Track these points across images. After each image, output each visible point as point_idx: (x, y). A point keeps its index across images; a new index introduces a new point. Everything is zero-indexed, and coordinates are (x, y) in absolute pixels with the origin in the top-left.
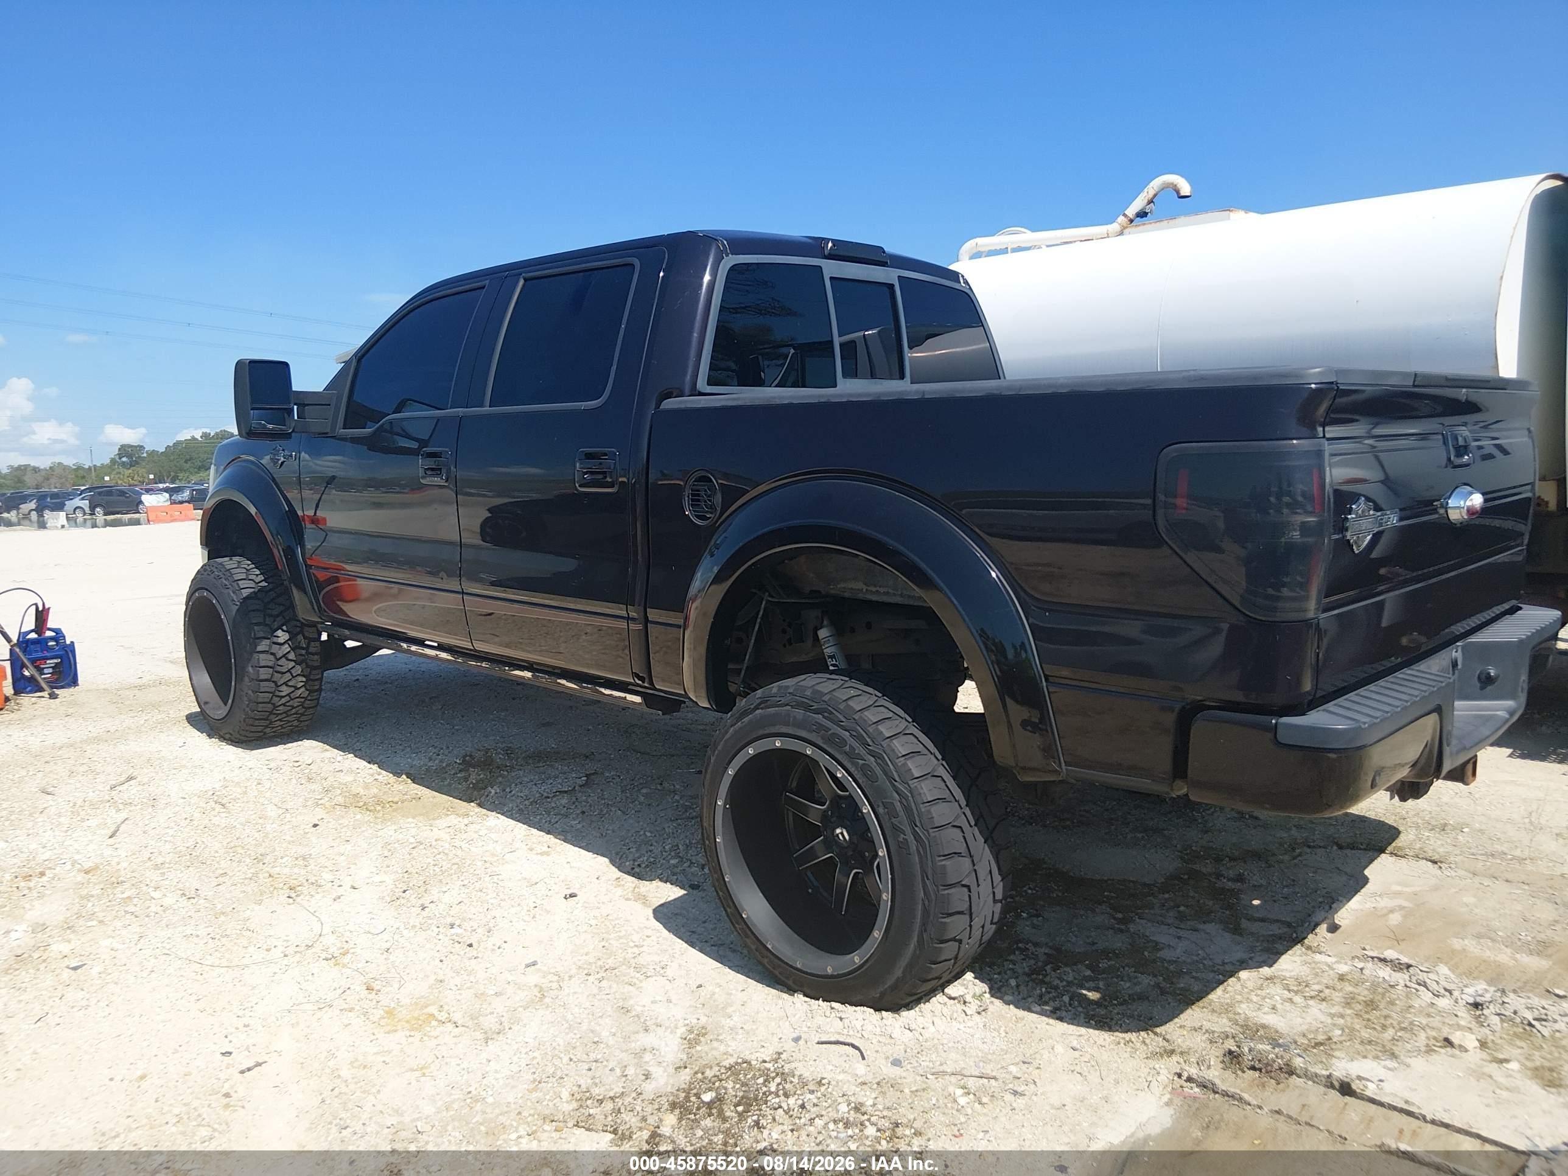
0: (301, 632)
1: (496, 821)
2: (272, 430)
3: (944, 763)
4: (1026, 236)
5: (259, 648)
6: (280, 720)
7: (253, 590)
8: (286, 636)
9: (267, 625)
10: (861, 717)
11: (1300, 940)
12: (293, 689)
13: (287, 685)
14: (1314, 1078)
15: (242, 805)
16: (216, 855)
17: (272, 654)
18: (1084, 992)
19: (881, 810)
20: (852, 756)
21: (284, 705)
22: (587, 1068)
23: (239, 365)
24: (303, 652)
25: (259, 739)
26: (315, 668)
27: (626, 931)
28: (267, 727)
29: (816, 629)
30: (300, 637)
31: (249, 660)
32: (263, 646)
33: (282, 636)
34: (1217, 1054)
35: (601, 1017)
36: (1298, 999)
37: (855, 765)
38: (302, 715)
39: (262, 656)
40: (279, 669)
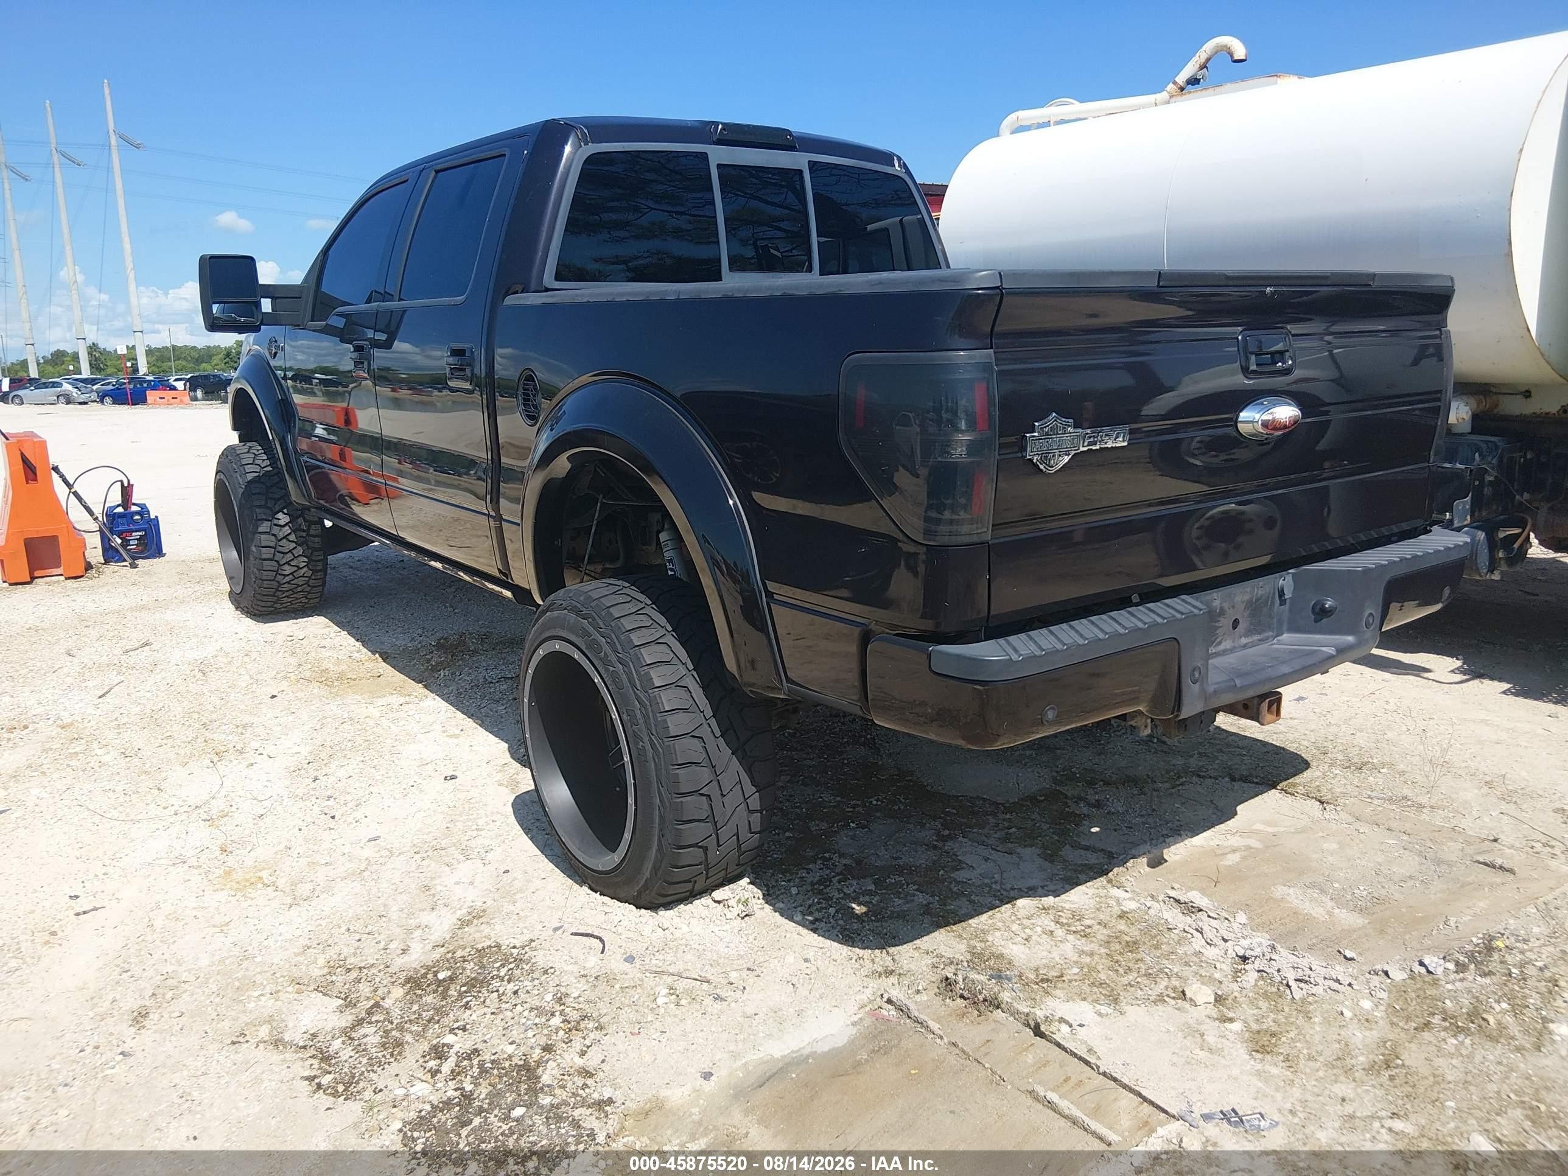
0: (302, 515)
1: (432, 703)
2: (243, 323)
3: (695, 674)
4: (1074, 108)
5: (261, 529)
6: (287, 597)
7: (257, 474)
8: (287, 519)
9: (269, 508)
10: (617, 625)
11: (1105, 873)
12: (296, 568)
13: (289, 565)
14: (1015, 1014)
15: (222, 674)
16: (174, 719)
17: (274, 535)
18: (854, 905)
19: (625, 717)
20: (606, 662)
21: (288, 583)
22: (357, 938)
23: (202, 259)
24: (304, 534)
25: (271, 613)
26: (316, 549)
27: (478, 814)
28: (275, 603)
29: (659, 532)
30: (300, 520)
31: (252, 540)
32: (264, 527)
33: (283, 518)
34: (933, 979)
35: (401, 893)
36: (1060, 932)
37: (607, 670)
38: (309, 593)
39: (263, 537)
40: (280, 549)
